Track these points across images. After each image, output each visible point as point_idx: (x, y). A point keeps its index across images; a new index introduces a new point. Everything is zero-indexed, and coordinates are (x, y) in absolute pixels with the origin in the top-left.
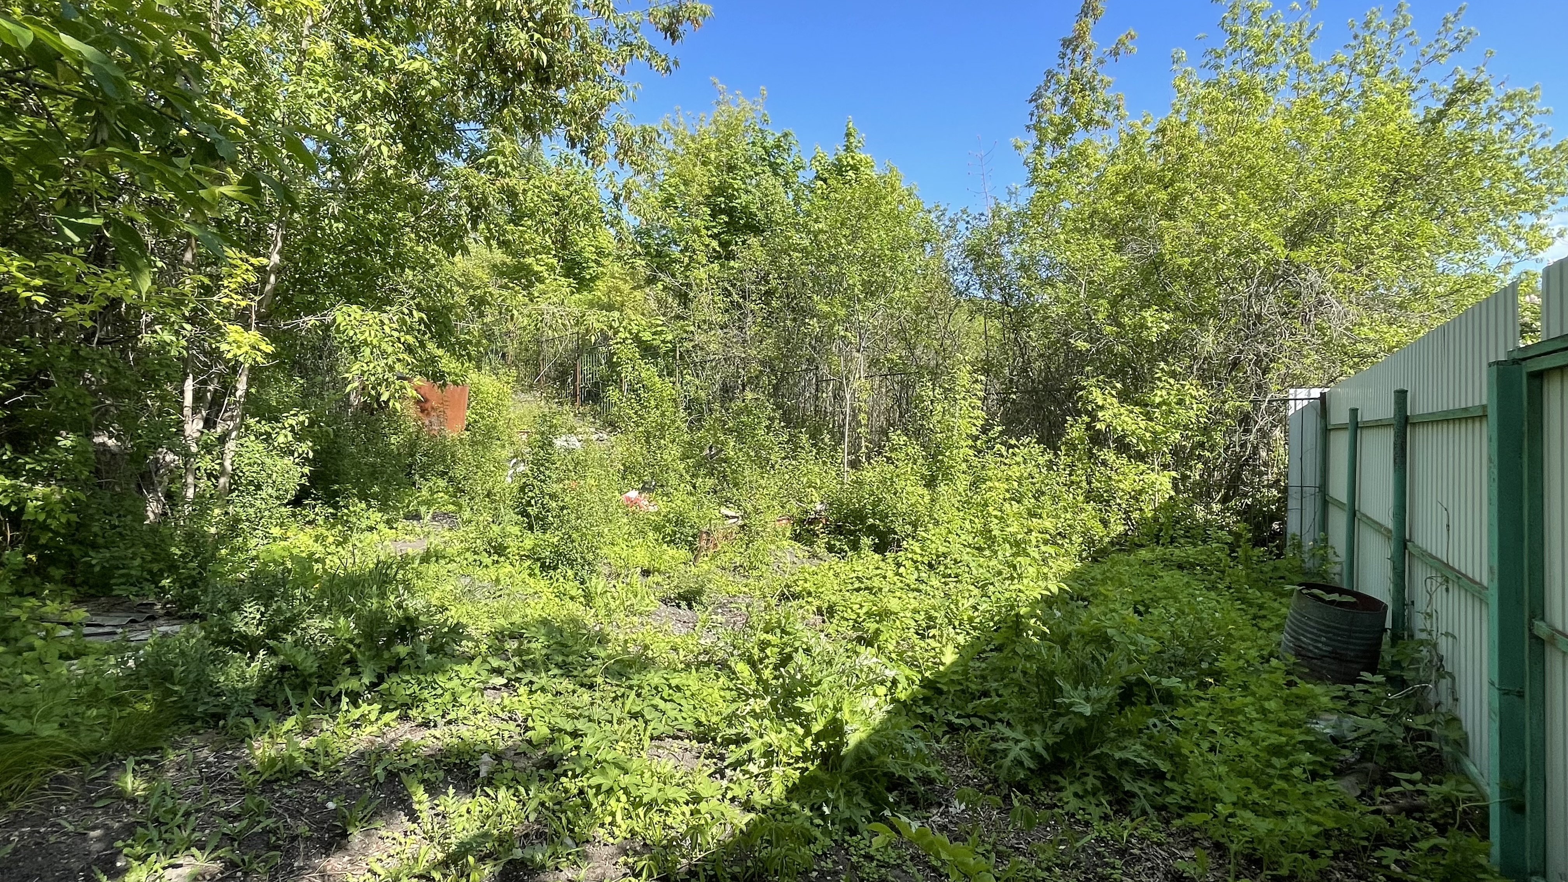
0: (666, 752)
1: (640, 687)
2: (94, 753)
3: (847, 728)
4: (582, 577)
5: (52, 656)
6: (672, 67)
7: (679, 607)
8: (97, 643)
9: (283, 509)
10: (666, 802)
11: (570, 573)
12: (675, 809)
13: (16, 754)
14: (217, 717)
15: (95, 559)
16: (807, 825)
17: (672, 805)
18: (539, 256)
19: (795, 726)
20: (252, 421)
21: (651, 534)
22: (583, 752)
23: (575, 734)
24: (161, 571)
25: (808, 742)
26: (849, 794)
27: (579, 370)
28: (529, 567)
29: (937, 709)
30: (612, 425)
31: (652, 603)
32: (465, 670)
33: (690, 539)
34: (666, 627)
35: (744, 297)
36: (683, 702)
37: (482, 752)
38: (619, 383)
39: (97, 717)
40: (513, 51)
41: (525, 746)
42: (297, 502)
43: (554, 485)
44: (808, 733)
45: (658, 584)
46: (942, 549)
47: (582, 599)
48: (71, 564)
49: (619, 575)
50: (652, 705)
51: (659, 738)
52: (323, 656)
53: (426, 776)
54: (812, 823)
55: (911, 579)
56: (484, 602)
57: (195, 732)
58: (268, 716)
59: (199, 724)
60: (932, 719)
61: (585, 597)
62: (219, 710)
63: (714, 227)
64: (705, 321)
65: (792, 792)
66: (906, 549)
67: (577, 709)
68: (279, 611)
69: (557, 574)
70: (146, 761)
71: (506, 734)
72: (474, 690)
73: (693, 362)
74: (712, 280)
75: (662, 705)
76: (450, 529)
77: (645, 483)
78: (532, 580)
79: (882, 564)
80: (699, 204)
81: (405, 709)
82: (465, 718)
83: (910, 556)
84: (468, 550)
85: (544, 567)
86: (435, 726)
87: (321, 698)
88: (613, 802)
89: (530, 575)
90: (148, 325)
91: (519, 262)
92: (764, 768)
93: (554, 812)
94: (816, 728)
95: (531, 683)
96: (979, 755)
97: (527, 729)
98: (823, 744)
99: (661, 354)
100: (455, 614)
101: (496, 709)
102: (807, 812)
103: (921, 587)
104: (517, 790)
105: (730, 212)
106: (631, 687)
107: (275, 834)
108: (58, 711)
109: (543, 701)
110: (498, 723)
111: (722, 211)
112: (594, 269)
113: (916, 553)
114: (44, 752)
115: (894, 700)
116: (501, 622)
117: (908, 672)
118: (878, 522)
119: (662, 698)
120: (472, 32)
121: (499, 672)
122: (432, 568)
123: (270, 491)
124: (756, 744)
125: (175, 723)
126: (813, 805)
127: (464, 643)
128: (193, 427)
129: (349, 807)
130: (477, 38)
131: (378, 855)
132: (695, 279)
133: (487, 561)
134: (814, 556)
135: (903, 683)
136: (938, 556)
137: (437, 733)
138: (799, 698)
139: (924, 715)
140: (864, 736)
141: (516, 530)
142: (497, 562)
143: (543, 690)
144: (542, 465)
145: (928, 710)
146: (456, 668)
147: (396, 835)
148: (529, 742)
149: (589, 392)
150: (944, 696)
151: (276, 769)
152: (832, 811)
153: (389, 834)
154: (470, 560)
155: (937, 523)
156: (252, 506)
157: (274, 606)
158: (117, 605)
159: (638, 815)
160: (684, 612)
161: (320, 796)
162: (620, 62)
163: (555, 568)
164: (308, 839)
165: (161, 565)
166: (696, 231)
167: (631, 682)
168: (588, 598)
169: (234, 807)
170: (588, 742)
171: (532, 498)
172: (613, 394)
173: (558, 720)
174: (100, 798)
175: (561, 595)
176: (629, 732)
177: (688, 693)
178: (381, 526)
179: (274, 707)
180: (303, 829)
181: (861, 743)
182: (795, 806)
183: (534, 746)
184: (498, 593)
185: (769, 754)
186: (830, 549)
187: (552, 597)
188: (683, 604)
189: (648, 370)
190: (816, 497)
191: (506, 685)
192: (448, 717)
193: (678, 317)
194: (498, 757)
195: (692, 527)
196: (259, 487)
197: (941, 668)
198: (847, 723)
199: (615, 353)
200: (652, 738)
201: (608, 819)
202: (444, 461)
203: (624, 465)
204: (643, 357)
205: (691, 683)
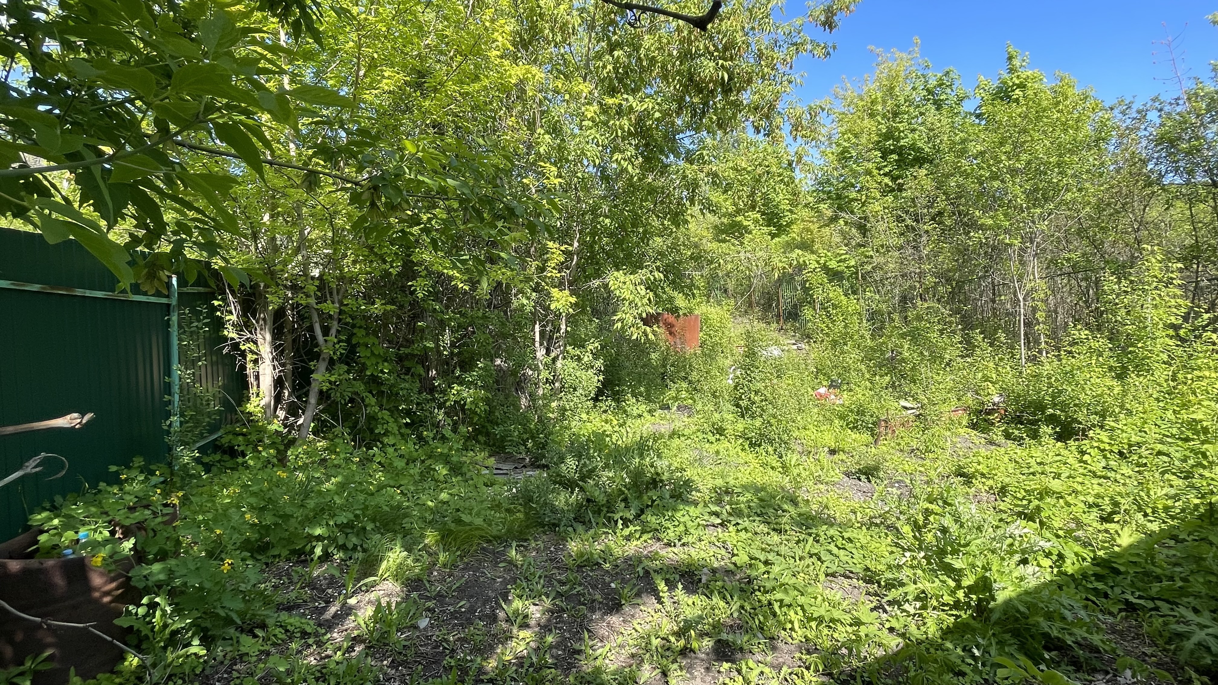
0: (838, 586)
1: (817, 535)
2: (499, 538)
3: (995, 586)
4: (780, 453)
5: (480, 485)
6: (831, 51)
7: (860, 480)
8: (500, 478)
9: (588, 403)
10: (832, 620)
11: (770, 449)
12: (840, 627)
13: (466, 532)
14: (555, 525)
15: (497, 430)
16: (959, 661)
17: (839, 624)
18: (746, 214)
19: (947, 579)
20: (569, 348)
21: (837, 422)
22: (772, 576)
23: (766, 563)
24: (528, 439)
25: (960, 594)
26: (1001, 643)
27: (780, 295)
28: (741, 444)
29: (1112, 587)
30: (808, 337)
31: (837, 475)
32: (692, 510)
33: (870, 426)
34: (847, 494)
35: (917, 221)
36: (854, 551)
37: (703, 566)
38: (812, 303)
39: (500, 518)
40: (706, 77)
41: (732, 567)
42: (596, 399)
43: (758, 384)
44: (959, 587)
45: (842, 461)
46: (1134, 439)
47: (780, 469)
48: (488, 434)
49: (810, 452)
50: (828, 550)
51: (833, 575)
52: (610, 495)
53: (667, 577)
54: (963, 661)
55: (1098, 466)
56: (709, 467)
57: (544, 533)
58: (580, 528)
59: (546, 528)
60: (1106, 596)
61: (783, 468)
62: (557, 522)
63: (886, 166)
64: (882, 246)
65: (947, 633)
66: (1092, 438)
67: (769, 545)
68: (585, 465)
69: (760, 450)
70: (522, 546)
71: (719, 556)
72: (699, 525)
73: (875, 281)
74: (887, 211)
75: (835, 550)
76: (689, 417)
77: (832, 381)
78: (744, 454)
79: (1063, 452)
80: (870, 150)
81: (656, 533)
82: (693, 543)
83: (1095, 444)
84: (699, 431)
85: (751, 445)
86: (675, 546)
87: (609, 519)
88: (792, 613)
89: (742, 450)
90: (516, 295)
91: (733, 221)
92: (919, 609)
93: (750, 613)
94: (968, 582)
95: (738, 524)
96: (1161, 636)
97: (734, 555)
98: (974, 597)
99: (846, 277)
100: (688, 474)
101: (713, 539)
102: (959, 651)
103: (1109, 474)
104: (725, 595)
105: (900, 151)
106: (810, 535)
107: (583, 596)
108: (483, 512)
109: (745, 537)
110: (715, 549)
111: (892, 152)
112: (789, 217)
113: (1103, 442)
114: (477, 533)
115: (1061, 573)
116: (719, 482)
117: (1078, 548)
118: (1058, 412)
119: (836, 546)
120: (678, 72)
121: (717, 515)
122: (676, 442)
123: (581, 391)
124: (911, 588)
125: (535, 526)
126: (965, 647)
127: (694, 493)
128: (541, 353)
129: (623, 588)
130: (682, 76)
131: (639, 620)
132: (871, 212)
133: (712, 439)
134: (991, 443)
135: (1070, 559)
136: (1130, 446)
137: (675, 550)
138: (949, 556)
139: (1095, 589)
140: (1013, 594)
141: (730, 417)
142: (719, 440)
143: (746, 529)
144: (749, 369)
145: (1100, 586)
146: (687, 508)
147: (650, 610)
148: (735, 564)
149: (789, 313)
150: (1122, 577)
151: (584, 558)
152: (983, 655)
153: (646, 609)
154: (701, 438)
155: (1129, 413)
156: (572, 401)
157: (583, 462)
158: (508, 458)
159: (811, 627)
160: (864, 484)
161: (607, 579)
162: (789, 60)
163: (760, 446)
164: (600, 603)
165: (527, 435)
166: (868, 172)
167: (810, 531)
168: (785, 469)
169: (563, 577)
170: (776, 569)
171: (743, 394)
172: (807, 312)
173: (755, 551)
174: (501, 562)
175: (764, 465)
176: (808, 566)
177: (858, 545)
178: (645, 414)
179: (584, 523)
180: (598, 597)
181: (1010, 600)
182: (949, 645)
183: (738, 568)
184: (719, 462)
185: (922, 597)
186: (1008, 436)
187: (758, 466)
188: (863, 477)
189: (835, 291)
190: (992, 389)
191: (721, 524)
192: (683, 541)
193: (860, 245)
194: (714, 571)
195: (872, 416)
196: (575, 389)
197: (1116, 549)
198: (995, 581)
199: (807, 281)
200: (827, 575)
201: (789, 626)
202: (685, 369)
203: (816, 368)
204: (830, 281)
205: (860, 537)
